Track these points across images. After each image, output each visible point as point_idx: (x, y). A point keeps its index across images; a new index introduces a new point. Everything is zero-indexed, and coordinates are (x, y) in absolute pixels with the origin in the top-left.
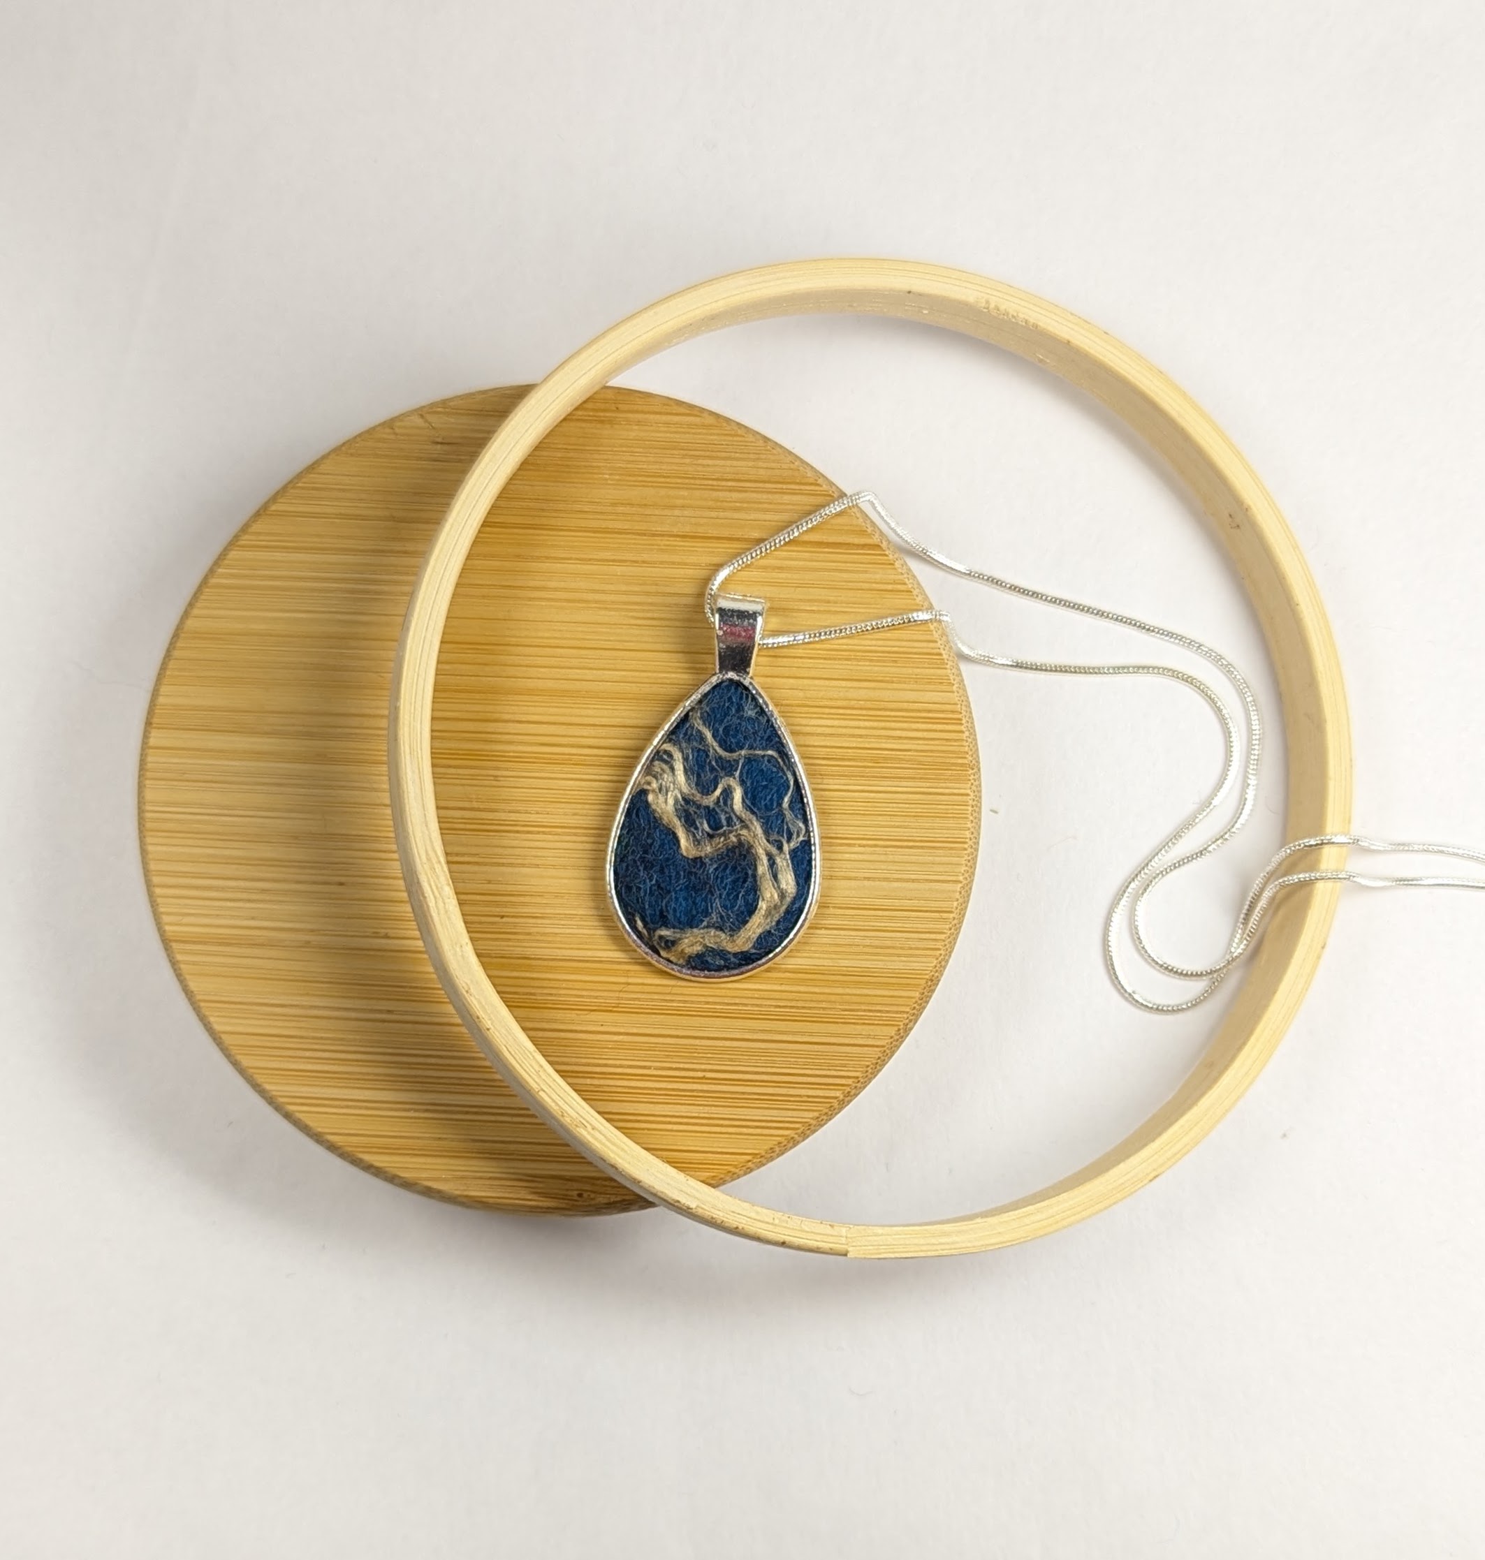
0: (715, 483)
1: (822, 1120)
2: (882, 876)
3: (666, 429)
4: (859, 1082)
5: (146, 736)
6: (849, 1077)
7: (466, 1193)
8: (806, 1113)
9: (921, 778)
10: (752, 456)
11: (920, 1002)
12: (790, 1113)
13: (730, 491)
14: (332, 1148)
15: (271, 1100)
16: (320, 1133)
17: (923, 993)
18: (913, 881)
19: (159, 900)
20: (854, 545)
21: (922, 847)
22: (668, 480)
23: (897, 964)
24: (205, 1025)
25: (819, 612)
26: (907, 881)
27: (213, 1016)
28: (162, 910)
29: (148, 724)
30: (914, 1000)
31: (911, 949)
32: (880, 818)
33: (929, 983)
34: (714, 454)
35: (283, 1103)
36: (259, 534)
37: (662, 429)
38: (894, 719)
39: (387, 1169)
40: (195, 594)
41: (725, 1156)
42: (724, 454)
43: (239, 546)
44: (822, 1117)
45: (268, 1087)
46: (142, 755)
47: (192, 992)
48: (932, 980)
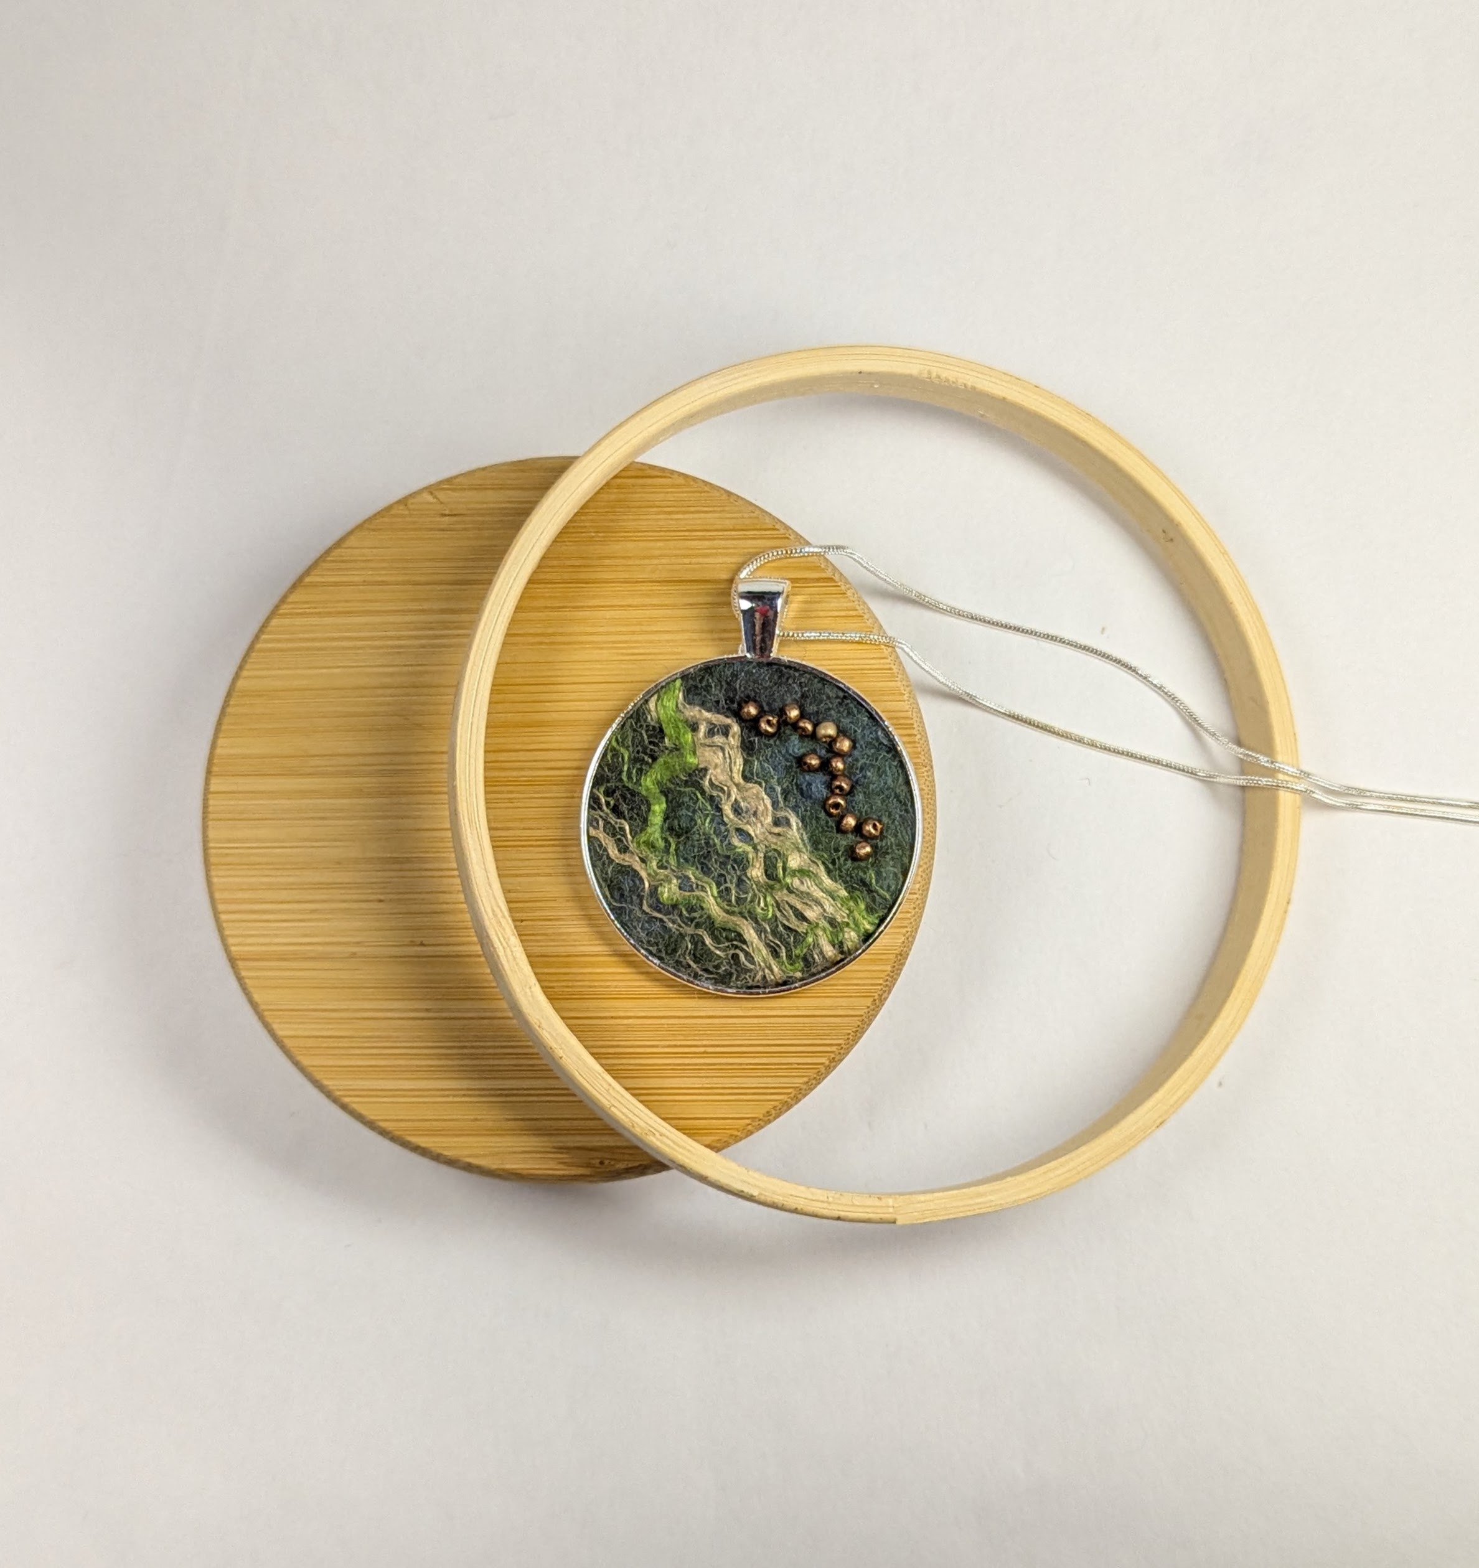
0: (687, 534)
1: (813, 1084)
4: (842, 1048)
5: (207, 783)
6: (834, 1045)
8: (799, 1079)
10: (717, 509)
11: (892, 974)
12: (783, 1080)
13: (699, 540)
14: (383, 1133)
15: (328, 1094)
16: (373, 1120)
19: (225, 925)
22: (646, 534)
24: (270, 1032)
27: (275, 1022)
28: (227, 933)
29: (209, 772)
30: (886, 973)
33: (899, 957)
34: (684, 509)
35: (340, 1095)
36: (295, 603)
40: (245, 657)
41: (727, 1121)
42: (692, 509)
43: (279, 615)
44: (813, 1081)
45: (326, 1082)
46: (204, 800)
47: (257, 1003)
48: (901, 955)
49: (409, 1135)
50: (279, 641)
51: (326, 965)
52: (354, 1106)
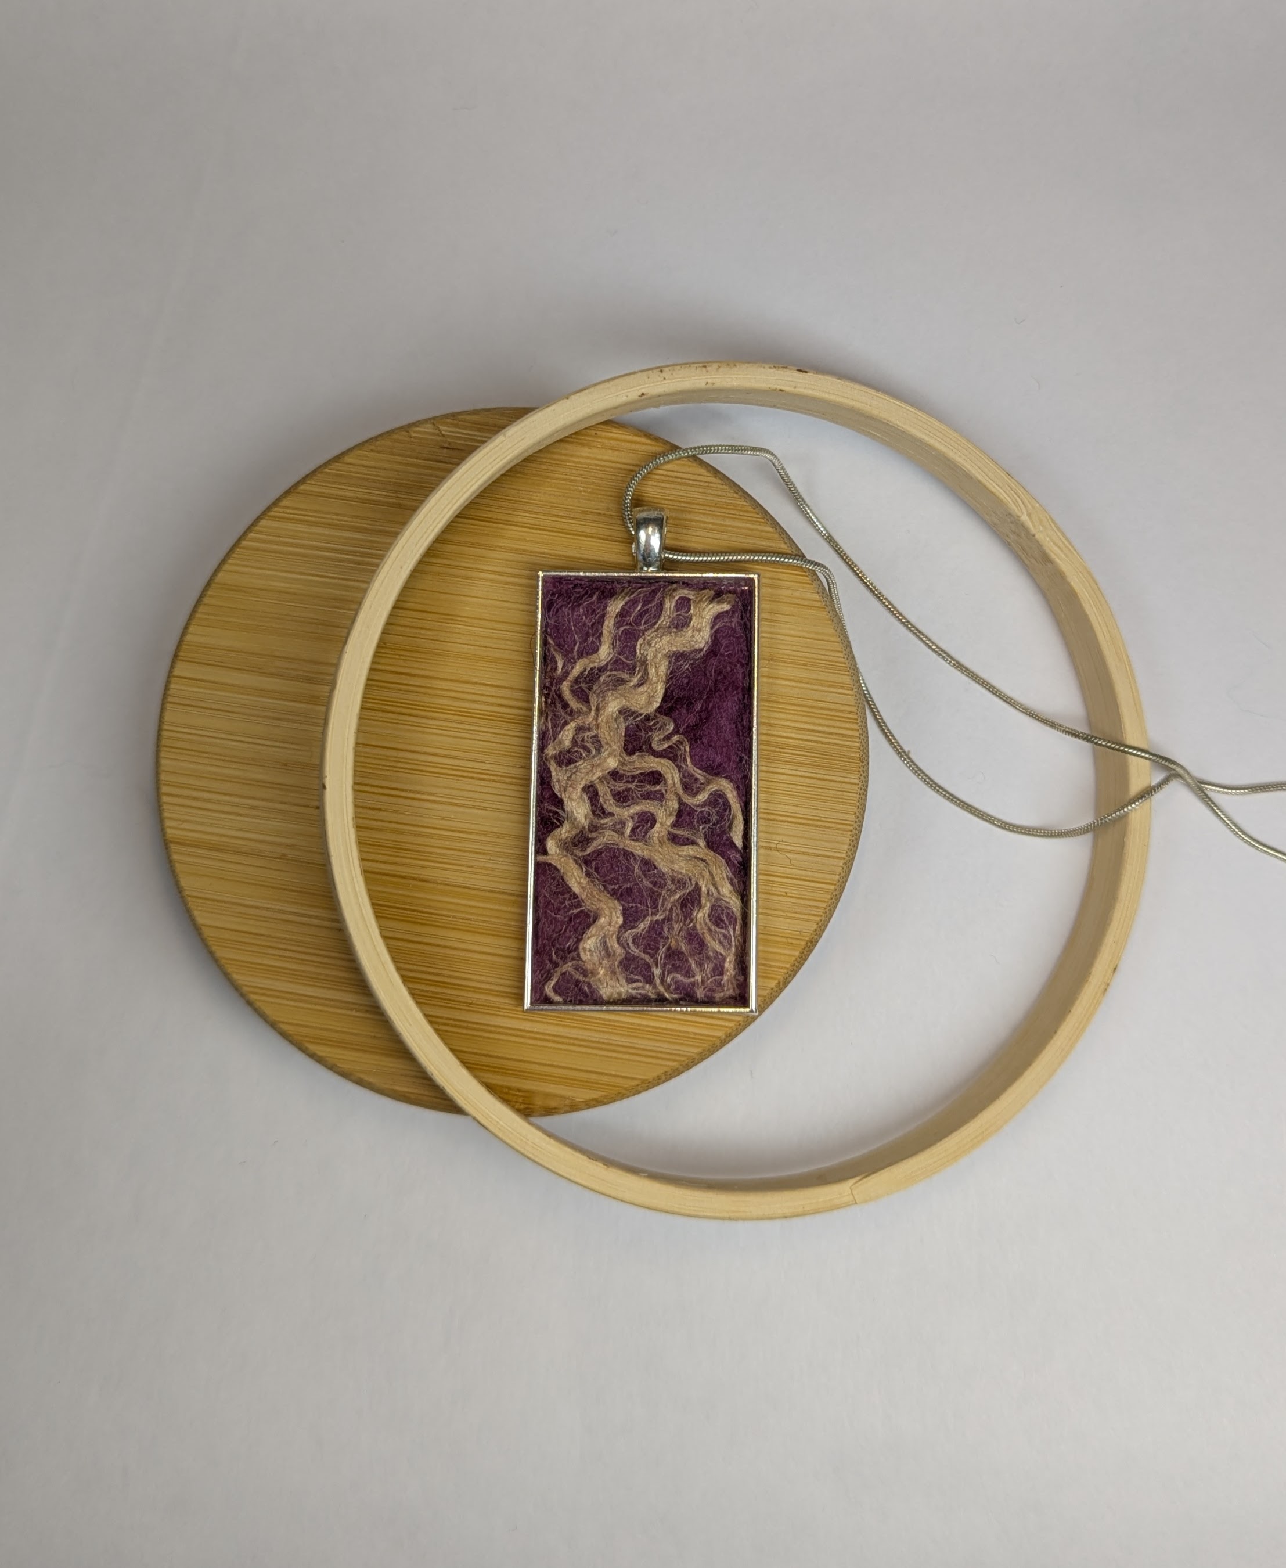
50: (264, 541)
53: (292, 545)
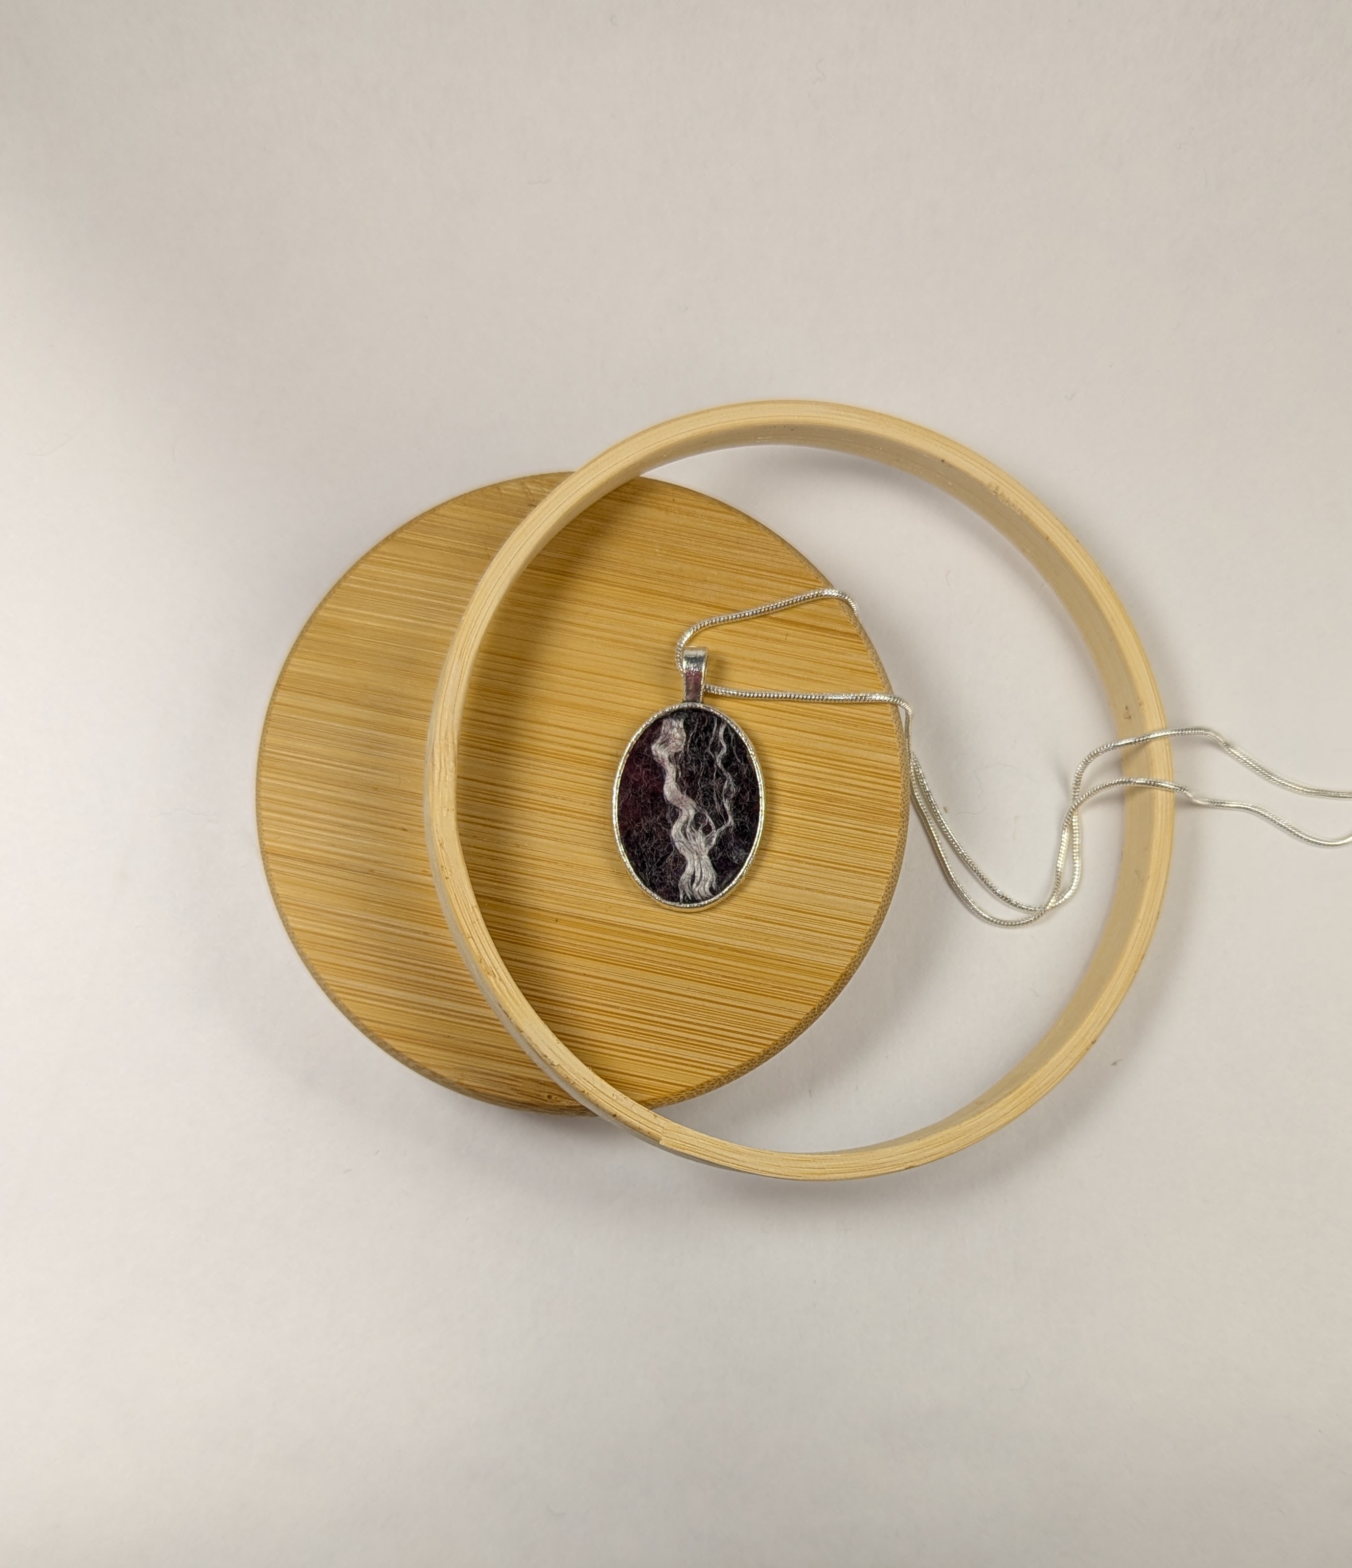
0: (740, 568)
1: (745, 1069)
2: (820, 889)
3: (708, 521)
4: (777, 1044)
5: (274, 694)
6: (770, 1039)
7: (461, 1081)
8: (733, 1061)
9: (862, 819)
10: (770, 552)
11: (834, 990)
12: (720, 1060)
13: (749, 576)
14: (365, 1031)
15: (325, 987)
16: (357, 1017)
17: (837, 984)
18: (844, 896)
19: (264, 820)
20: (838, 632)
21: (854, 872)
22: (704, 560)
23: (821, 958)
24: (283, 922)
25: (803, 679)
26: (839, 895)
27: (290, 915)
28: (264, 828)
29: (278, 685)
30: (829, 988)
31: (833, 948)
32: (826, 844)
33: (843, 977)
34: (742, 546)
35: (333, 990)
36: (384, 553)
37: (705, 521)
38: (849, 770)
39: (404, 1054)
40: (330, 592)
41: (665, 1084)
42: (749, 547)
43: (371, 561)
44: (745, 1067)
45: (323, 976)
46: (269, 708)
47: (277, 894)
48: (845, 975)
49: (387, 1038)
50: (363, 583)
51: (345, 874)
52: (346, 1003)
53: (388, 588)
